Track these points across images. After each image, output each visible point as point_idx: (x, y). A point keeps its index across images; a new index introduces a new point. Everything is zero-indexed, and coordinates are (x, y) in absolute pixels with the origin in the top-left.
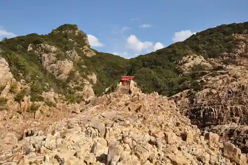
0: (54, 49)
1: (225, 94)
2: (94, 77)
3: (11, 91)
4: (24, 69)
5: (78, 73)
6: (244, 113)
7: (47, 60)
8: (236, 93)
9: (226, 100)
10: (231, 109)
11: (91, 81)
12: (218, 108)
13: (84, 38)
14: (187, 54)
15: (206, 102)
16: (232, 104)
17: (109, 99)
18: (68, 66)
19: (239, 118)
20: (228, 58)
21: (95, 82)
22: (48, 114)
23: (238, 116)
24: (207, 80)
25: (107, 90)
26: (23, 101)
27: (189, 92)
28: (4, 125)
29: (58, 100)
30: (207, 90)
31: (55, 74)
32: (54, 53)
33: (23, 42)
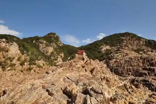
0: (45, 42)
1: (123, 61)
2: (62, 55)
3: (18, 60)
4: (27, 49)
5: (55, 53)
6: (133, 71)
7: (41, 47)
8: (128, 61)
9: (124, 64)
10: (127, 68)
11: (61, 57)
12: (121, 68)
13: (58, 38)
14: (103, 45)
15: (115, 65)
16: (127, 66)
17: (70, 63)
18: (51, 50)
19: (131, 73)
20: (119, 47)
21: (63, 57)
22: (38, 72)
23: (131, 72)
24: (114, 55)
25: (69, 58)
26: (24, 65)
27: (106, 61)
28: (11, 79)
29: (45, 65)
30: (115, 60)
31: (45, 53)
32: (45, 43)
33: (31, 39)
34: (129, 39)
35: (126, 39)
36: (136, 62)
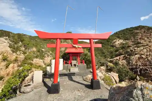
15: (140, 63)
27: (124, 57)
35: (140, 32)
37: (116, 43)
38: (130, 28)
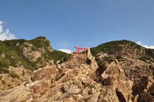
0: (31, 45)
2: (52, 62)
5: (43, 59)
7: (26, 51)
8: (135, 71)
9: (130, 75)
10: (135, 81)
11: (50, 64)
13: (49, 43)
14: (100, 52)
18: (38, 55)
20: (118, 55)
25: (58, 62)
29: (26, 73)
31: (30, 58)
32: (31, 47)
33: (14, 42)
34: (128, 47)
35: (124, 47)
36: (145, 72)
37: (100, 57)
38: (116, 41)
